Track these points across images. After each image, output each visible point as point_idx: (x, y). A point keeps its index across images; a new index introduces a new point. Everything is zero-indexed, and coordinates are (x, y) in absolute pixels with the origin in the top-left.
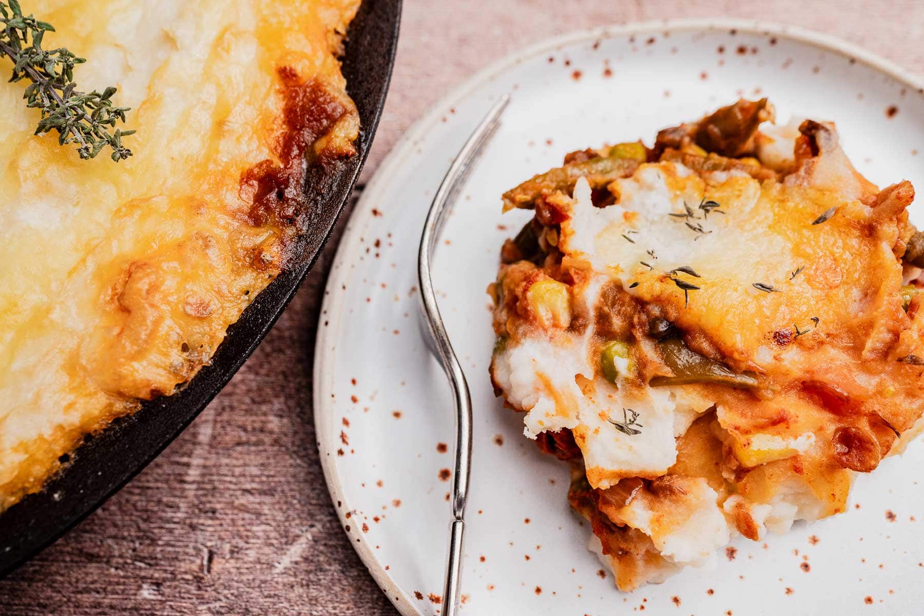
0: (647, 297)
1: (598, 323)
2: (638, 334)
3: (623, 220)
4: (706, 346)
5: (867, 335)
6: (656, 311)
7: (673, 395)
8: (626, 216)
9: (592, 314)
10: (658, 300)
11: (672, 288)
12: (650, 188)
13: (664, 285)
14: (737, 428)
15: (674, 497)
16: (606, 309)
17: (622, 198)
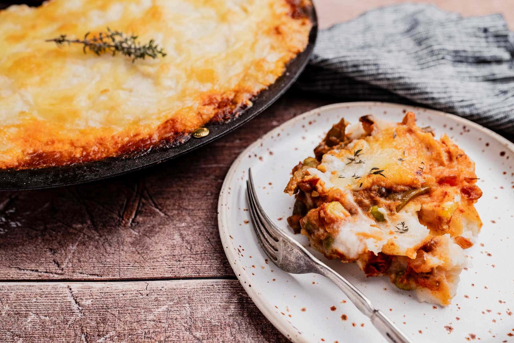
0: (369, 185)
1: (360, 206)
2: (378, 198)
3: (333, 175)
4: (402, 187)
5: (440, 157)
6: (376, 187)
7: (406, 212)
8: (333, 173)
9: (355, 204)
10: (373, 184)
11: (375, 177)
12: (332, 162)
13: (371, 178)
14: (435, 206)
15: (439, 244)
16: (359, 198)
17: (326, 169)
